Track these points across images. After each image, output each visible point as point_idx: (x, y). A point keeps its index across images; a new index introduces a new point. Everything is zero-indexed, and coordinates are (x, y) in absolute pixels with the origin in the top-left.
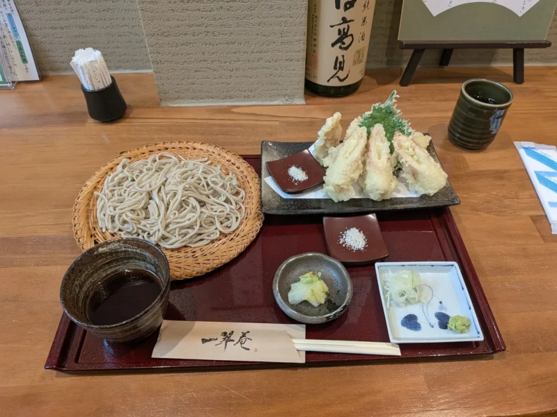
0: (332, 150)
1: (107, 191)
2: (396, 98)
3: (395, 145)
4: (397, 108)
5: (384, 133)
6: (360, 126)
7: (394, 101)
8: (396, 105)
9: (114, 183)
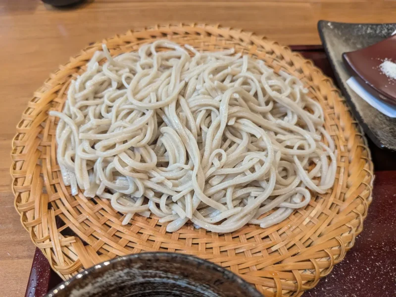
1: (74, 110)
9: (85, 92)
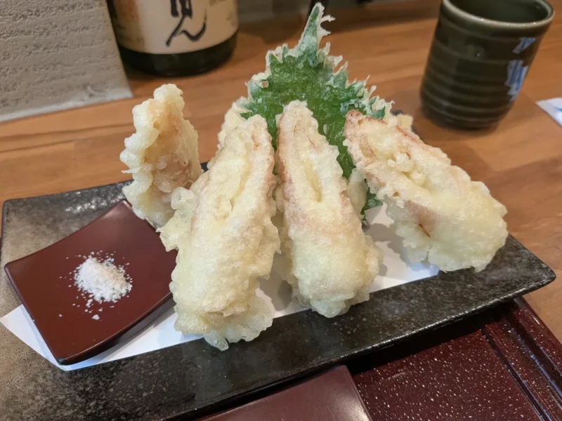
0: (181, 197)
2: (325, 25)
3: (355, 150)
4: (334, 52)
5: (315, 123)
6: (245, 116)
7: (323, 32)
8: (328, 45)
